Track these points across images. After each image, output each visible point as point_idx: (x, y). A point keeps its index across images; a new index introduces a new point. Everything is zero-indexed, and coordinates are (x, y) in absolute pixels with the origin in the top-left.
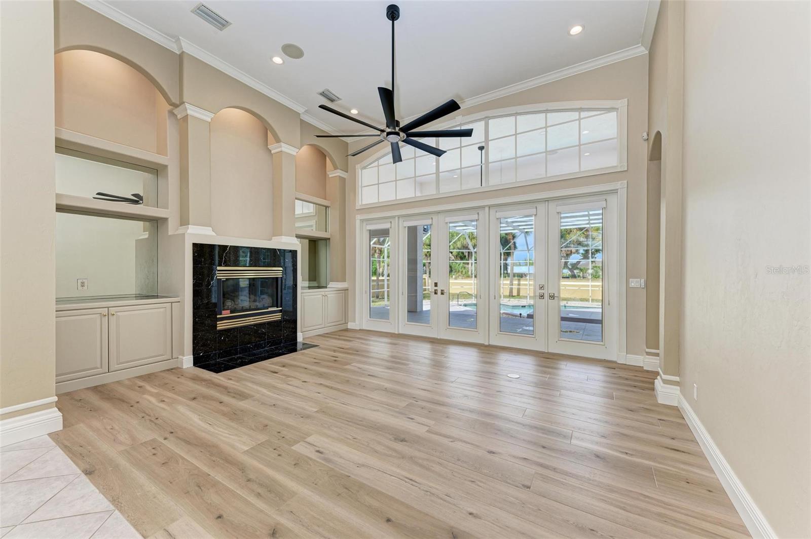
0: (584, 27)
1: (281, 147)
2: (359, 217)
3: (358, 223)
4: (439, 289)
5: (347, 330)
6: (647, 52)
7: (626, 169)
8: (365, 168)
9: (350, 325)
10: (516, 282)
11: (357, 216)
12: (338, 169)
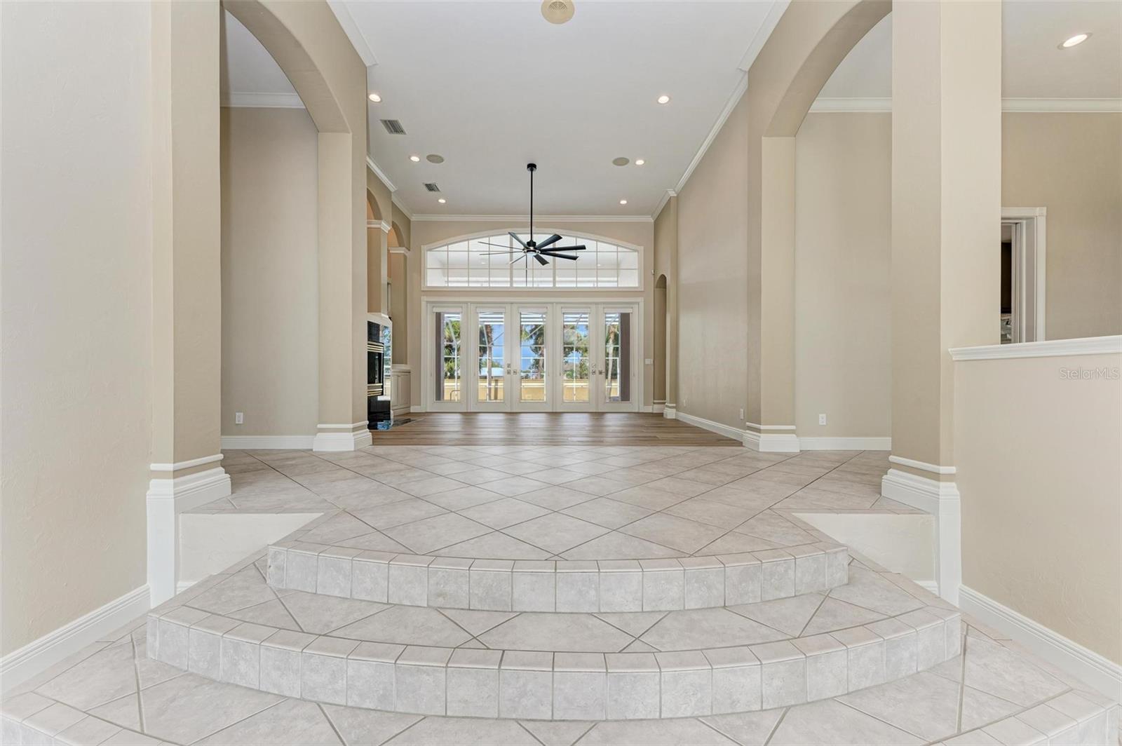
0: (628, 202)
1: (380, 224)
2: (424, 299)
3: (423, 304)
4: (512, 369)
5: (409, 413)
6: (653, 221)
7: (643, 290)
8: (430, 250)
9: (413, 409)
10: (493, 384)
11: (422, 297)
12: (404, 246)
